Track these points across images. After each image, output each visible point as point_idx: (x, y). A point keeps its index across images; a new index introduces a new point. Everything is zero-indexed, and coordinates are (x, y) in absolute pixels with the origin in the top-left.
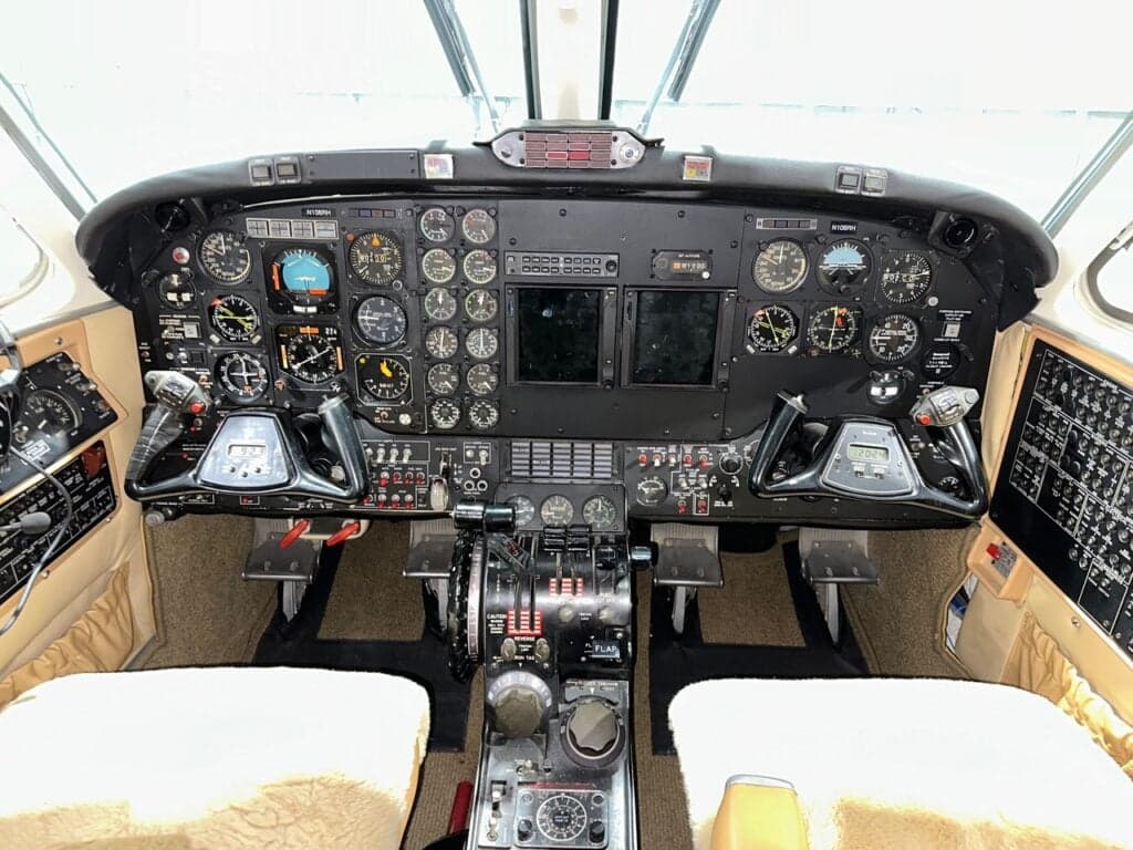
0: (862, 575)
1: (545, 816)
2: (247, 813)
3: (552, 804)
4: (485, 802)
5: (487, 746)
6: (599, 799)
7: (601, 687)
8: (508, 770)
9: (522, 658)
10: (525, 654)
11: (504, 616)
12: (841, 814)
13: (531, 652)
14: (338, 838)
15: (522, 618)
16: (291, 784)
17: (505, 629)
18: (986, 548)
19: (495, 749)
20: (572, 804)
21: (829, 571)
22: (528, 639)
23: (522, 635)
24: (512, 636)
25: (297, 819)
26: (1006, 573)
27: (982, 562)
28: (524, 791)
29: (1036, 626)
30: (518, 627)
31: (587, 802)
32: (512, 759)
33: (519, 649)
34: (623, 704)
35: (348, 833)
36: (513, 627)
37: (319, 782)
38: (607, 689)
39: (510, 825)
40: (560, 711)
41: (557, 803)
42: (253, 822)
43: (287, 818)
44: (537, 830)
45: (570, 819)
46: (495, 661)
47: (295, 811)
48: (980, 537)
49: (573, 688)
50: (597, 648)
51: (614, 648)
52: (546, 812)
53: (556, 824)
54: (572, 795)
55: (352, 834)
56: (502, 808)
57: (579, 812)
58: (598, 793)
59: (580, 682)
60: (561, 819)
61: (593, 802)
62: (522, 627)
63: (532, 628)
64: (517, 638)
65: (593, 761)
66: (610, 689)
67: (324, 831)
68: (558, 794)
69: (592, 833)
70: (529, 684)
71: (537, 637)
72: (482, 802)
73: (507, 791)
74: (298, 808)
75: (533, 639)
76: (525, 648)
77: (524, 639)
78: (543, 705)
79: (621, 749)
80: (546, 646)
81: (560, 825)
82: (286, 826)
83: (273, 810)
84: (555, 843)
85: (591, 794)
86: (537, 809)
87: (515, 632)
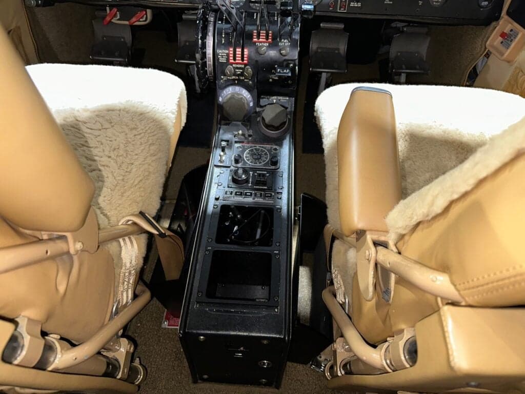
0: (420, 69)
1: (248, 155)
2: (85, 123)
3: (252, 150)
4: (218, 149)
5: (219, 126)
6: (276, 149)
7: (279, 100)
8: (230, 136)
9: (237, 78)
10: (238, 75)
11: (227, 52)
12: (407, 137)
13: (242, 74)
14: (135, 135)
15: (237, 53)
16: (108, 110)
17: (228, 59)
18: (500, 34)
19: (223, 127)
20: (262, 151)
21: (404, 67)
22: (240, 66)
23: (237, 64)
24: (232, 64)
25: (112, 126)
26: (508, 47)
27: (495, 44)
28: (237, 145)
29: (521, 72)
30: (235, 59)
31: (270, 151)
32: (232, 132)
33: (235, 72)
34: (291, 108)
35: (141, 134)
36: (232, 58)
37: (123, 111)
38: (283, 101)
39: (230, 159)
40: (257, 111)
41: (254, 150)
42: (88, 127)
43: (107, 125)
44: (244, 160)
45: (261, 157)
46: (222, 79)
47: (111, 123)
48: (497, 28)
49: (265, 99)
50: (279, 70)
51: (288, 70)
52: (248, 153)
53: (254, 158)
54: (263, 147)
55: (143, 134)
56: (226, 150)
57: (266, 154)
58: (275, 147)
59: (268, 97)
60: (256, 156)
61: (273, 151)
62: (237, 58)
63: (243, 60)
64: (234, 65)
65: (273, 133)
66: (285, 101)
67: (127, 132)
68: (256, 146)
69: (272, 162)
70: (241, 93)
71: (246, 65)
72: (216, 148)
73: (229, 144)
74: (112, 121)
75: (243, 66)
76: (239, 72)
77: (238, 66)
78: (248, 104)
79: (289, 129)
80: (250, 70)
81: (256, 159)
82: (106, 129)
83: (99, 122)
84: (253, 166)
85: (272, 147)
86: (245, 152)
87: (232, 61)
